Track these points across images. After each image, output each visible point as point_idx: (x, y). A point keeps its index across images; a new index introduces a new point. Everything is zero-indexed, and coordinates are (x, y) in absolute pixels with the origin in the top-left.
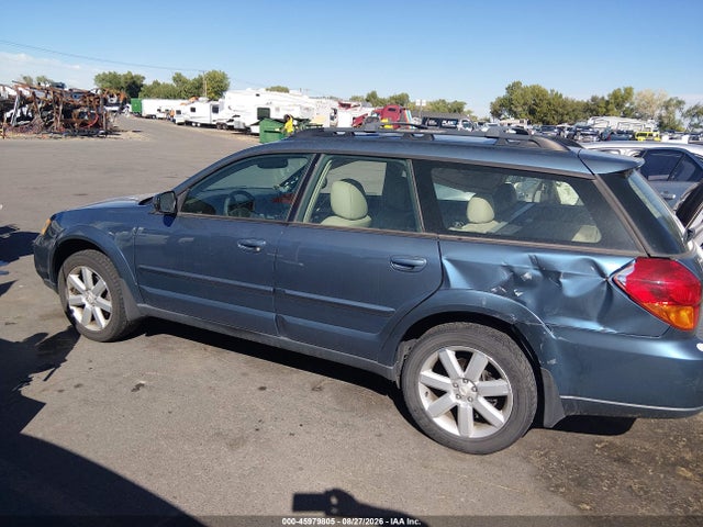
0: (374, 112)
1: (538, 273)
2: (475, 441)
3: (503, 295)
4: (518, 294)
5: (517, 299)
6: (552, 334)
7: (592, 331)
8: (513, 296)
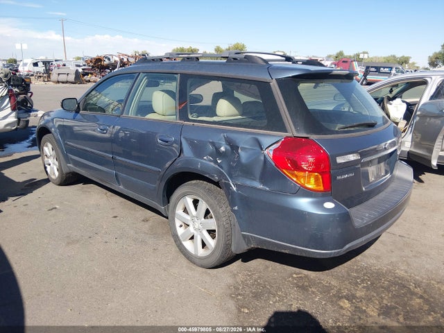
0: (332, 64)
1: (229, 147)
2: (201, 258)
3: (211, 161)
4: (219, 161)
5: (219, 165)
6: (235, 189)
7: (256, 188)
8: (216, 162)
